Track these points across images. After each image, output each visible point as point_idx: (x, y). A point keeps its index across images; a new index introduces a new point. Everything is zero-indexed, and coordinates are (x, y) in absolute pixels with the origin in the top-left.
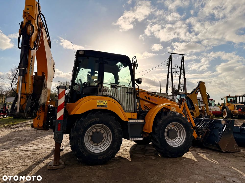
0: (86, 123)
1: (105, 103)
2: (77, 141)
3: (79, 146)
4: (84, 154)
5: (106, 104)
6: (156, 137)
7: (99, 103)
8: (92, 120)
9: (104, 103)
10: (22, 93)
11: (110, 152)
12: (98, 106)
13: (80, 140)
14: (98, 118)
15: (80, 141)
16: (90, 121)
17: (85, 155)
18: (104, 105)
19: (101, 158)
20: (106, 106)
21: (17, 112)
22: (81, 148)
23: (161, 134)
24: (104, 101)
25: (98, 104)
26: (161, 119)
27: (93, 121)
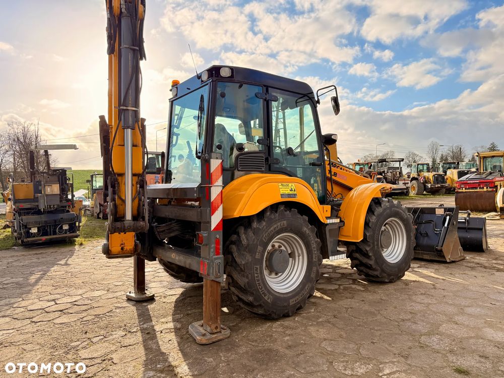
0: (266, 234)
1: (292, 189)
2: (254, 273)
3: (257, 283)
4: (266, 298)
5: (295, 191)
6: (368, 249)
7: (282, 189)
8: (275, 226)
9: (290, 188)
10: (134, 172)
11: (306, 288)
12: (282, 196)
13: (259, 270)
14: (285, 222)
15: (259, 272)
16: (272, 229)
17: (269, 301)
18: (291, 192)
19: (295, 302)
20: (295, 194)
21: (129, 220)
22: (260, 287)
23: (376, 243)
24: (290, 185)
25: (282, 192)
26: (375, 215)
27: (277, 229)
